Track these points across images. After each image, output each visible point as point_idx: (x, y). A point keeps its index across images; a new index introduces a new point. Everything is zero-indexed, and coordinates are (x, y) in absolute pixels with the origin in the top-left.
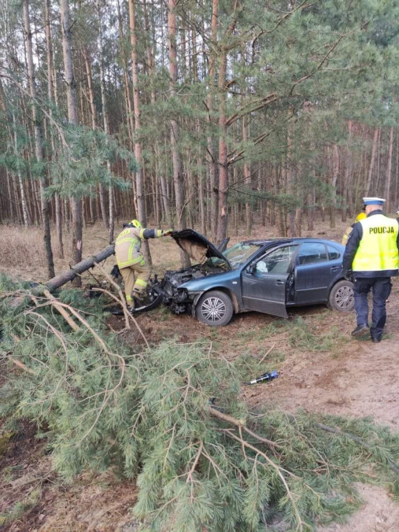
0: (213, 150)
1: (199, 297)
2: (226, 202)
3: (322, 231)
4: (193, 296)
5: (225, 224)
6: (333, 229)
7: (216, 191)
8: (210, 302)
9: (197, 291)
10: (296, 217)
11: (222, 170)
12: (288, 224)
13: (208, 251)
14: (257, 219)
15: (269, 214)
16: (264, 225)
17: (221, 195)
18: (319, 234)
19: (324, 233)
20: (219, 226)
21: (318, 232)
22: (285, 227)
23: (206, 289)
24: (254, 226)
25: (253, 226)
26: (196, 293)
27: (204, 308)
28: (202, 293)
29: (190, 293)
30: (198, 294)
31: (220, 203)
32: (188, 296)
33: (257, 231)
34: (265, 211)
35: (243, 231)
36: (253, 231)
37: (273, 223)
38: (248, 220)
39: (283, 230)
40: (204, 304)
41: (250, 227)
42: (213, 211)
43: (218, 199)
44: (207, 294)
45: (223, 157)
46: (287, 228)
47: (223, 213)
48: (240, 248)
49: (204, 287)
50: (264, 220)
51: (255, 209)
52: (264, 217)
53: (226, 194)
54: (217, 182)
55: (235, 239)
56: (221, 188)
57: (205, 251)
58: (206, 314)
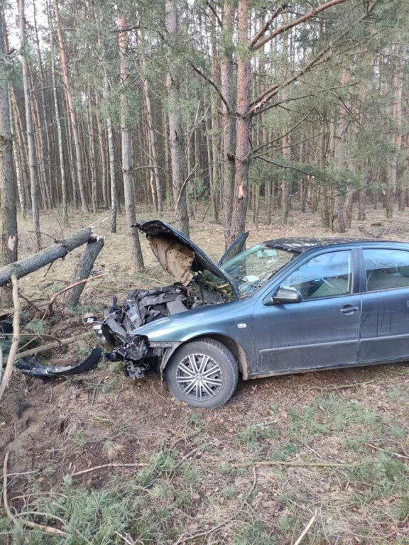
0: (229, 94)
1: (172, 351)
2: (245, 176)
3: (376, 221)
4: (159, 351)
5: (244, 211)
6: (389, 219)
7: (232, 159)
8: (192, 361)
9: (167, 342)
10: (347, 203)
11: (240, 124)
12: (336, 211)
13: (193, 263)
14: (295, 204)
15: (311, 199)
16: (304, 210)
17: (238, 165)
18: (373, 225)
19: (379, 225)
20: (234, 213)
21: (372, 223)
22: (331, 216)
23: (185, 339)
24: (292, 212)
25: (290, 212)
26: (166, 345)
27: (181, 373)
28: (176, 346)
29: (153, 345)
30: (170, 348)
31: (238, 177)
32: (150, 350)
33: (295, 219)
34: (306, 195)
35: (278, 218)
36: (289, 219)
37: (315, 209)
38: (284, 204)
39: (328, 219)
40: (181, 365)
41: (287, 213)
42: (227, 191)
43: (233, 171)
44: (188, 346)
45: (242, 103)
46: (334, 217)
47: (241, 193)
48: (260, 254)
49: (181, 334)
50: (304, 205)
51: (294, 191)
52: (304, 201)
53: (247, 163)
54: (233, 146)
55: (266, 229)
56: (239, 154)
57: (188, 262)
58: (185, 384)
